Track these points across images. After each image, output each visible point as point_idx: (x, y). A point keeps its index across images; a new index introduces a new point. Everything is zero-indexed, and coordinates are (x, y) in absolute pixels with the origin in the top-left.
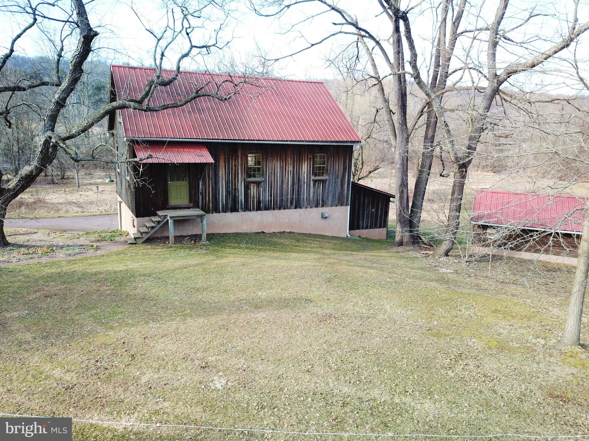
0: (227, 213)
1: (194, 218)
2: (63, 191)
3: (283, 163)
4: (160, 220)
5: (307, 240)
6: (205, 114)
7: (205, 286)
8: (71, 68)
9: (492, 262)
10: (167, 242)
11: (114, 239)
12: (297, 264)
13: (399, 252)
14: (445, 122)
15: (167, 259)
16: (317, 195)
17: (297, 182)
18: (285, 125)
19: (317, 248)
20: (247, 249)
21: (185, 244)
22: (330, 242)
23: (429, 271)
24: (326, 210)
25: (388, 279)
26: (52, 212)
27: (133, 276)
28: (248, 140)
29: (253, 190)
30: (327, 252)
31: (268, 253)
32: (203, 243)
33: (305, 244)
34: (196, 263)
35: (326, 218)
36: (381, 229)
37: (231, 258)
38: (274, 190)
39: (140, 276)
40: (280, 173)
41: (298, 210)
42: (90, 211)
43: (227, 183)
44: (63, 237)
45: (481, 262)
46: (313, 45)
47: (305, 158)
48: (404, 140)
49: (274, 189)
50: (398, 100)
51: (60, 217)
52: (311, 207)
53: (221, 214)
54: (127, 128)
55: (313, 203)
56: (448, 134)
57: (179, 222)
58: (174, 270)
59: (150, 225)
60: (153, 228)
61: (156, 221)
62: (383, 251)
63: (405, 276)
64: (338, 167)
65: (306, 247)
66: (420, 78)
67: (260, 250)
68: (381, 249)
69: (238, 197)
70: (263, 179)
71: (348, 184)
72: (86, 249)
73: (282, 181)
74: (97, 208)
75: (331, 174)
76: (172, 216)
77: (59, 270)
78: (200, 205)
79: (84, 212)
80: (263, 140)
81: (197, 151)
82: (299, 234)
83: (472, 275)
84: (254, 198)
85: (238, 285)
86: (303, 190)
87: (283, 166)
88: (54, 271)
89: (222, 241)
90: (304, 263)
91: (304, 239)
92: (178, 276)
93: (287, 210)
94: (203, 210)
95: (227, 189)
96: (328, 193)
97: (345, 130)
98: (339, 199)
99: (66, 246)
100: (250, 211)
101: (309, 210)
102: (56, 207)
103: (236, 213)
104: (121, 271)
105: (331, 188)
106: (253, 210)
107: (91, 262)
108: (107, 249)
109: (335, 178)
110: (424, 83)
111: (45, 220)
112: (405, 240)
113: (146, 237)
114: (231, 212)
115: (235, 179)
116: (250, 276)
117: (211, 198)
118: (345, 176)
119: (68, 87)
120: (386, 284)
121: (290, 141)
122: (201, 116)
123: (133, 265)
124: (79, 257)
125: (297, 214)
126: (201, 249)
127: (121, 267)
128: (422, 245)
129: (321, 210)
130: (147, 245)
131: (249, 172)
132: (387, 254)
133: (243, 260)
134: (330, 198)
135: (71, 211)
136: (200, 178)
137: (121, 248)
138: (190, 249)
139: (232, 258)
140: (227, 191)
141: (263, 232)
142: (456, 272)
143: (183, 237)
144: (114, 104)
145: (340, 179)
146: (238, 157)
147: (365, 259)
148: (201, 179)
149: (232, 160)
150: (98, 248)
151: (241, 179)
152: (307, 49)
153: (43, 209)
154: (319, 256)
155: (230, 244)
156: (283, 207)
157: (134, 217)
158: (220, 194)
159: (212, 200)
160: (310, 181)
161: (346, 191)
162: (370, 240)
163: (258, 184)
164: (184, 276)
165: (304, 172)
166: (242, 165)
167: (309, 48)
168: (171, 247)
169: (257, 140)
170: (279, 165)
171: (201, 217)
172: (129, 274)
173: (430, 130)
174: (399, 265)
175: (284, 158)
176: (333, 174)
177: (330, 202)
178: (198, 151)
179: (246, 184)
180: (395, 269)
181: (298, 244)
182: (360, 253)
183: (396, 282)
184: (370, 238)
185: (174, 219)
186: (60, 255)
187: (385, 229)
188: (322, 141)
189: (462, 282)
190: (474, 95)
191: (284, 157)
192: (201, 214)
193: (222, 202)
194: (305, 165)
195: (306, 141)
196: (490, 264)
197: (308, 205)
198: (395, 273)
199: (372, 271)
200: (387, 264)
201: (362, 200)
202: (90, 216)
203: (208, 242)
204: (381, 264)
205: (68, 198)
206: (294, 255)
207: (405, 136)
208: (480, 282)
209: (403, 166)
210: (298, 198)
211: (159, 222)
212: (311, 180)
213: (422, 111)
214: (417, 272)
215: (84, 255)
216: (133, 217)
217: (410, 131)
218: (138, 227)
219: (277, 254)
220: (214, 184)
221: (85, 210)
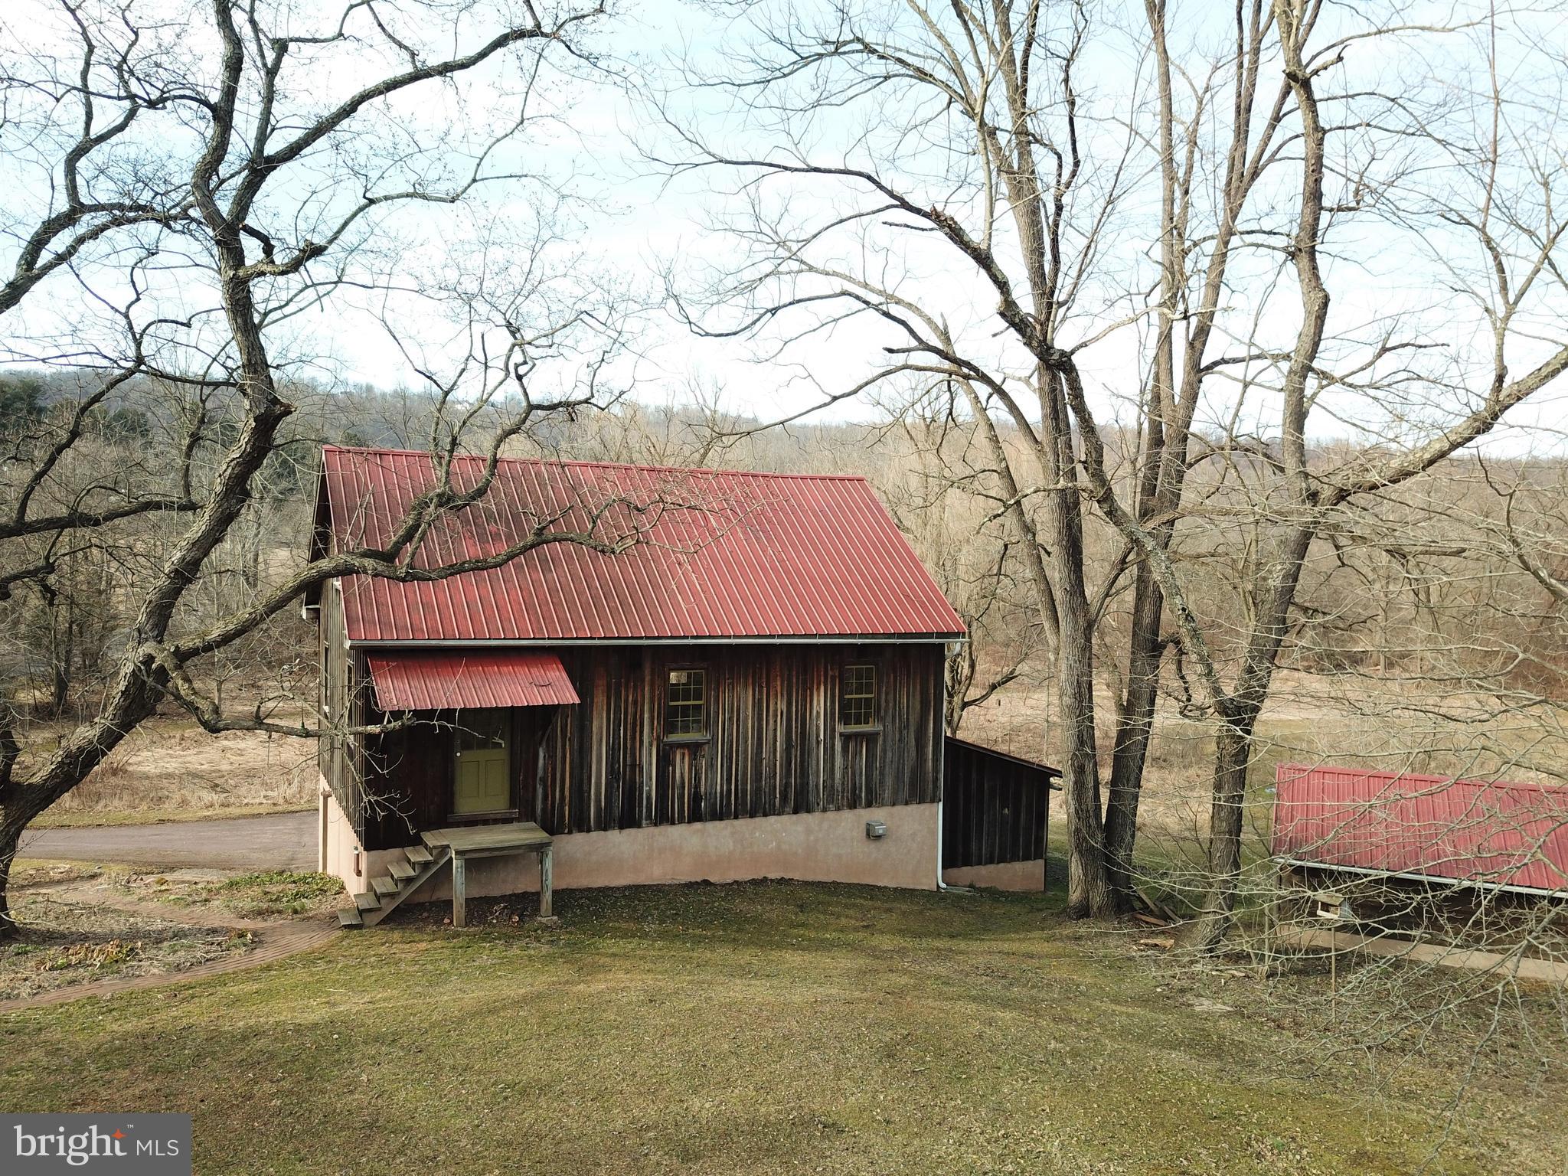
0: (609, 833)
1: (521, 851)
2: (177, 740)
3: (761, 692)
4: (431, 858)
5: (829, 904)
6: (560, 570)
7: (545, 1077)
8: (218, 489)
9: (1338, 975)
10: (446, 921)
11: (303, 907)
12: (799, 995)
13: (1080, 938)
14: (1184, 610)
15: (443, 976)
16: (854, 774)
17: (799, 741)
18: (766, 595)
19: (856, 929)
20: (662, 939)
21: (494, 926)
22: (889, 910)
23: (1164, 1009)
24: (879, 816)
25: (1053, 1045)
26: (144, 806)
27: (347, 1042)
28: (672, 637)
29: (681, 766)
30: (885, 947)
31: (723, 953)
32: (544, 920)
33: (822, 917)
34: (523, 991)
35: (879, 837)
36: (1029, 864)
37: (618, 977)
38: (737, 765)
39: (366, 1043)
40: (753, 718)
41: (804, 816)
42: (246, 801)
43: (612, 751)
44: (165, 895)
45: (1308, 974)
46: (835, 398)
47: (819, 676)
48: (1080, 634)
49: (737, 760)
50: (1060, 533)
51: (162, 821)
52: (838, 809)
53: (594, 834)
54: (354, 615)
55: (843, 797)
56: (1195, 641)
57: (479, 863)
58: (461, 1021)
59: (403, 875)
60: (409, 881)
61: (419, 863)
62: (1036, 934)
63: (1098, 1030)
64: (908, 700)
65: (825, 928)
66: (1113, 501)
67: (698, 941)
68: (1028, 927)
69: (641, 788)
70: (709, 737)
71: (936, 744)
72: (224, 947)
73: (760, 739)
74: (263, 793)
75: (889, 718)
76: (461, 848)
77: (144, 1024)
78: (539, 811)
79: (228, 806)
80: (710, 637)
81: (534, 670)
82: (806, 883)
83: (1287, 1022)
84: (683, 788)
85: (634, 1075)
86: (814, 762)
87: (760, 700)
88: (128, 1027)
89: (595, 913)
90: (820, 991)
91: (820, 903)
92: (471, 1042)
93: (772, 819)
94: (544, 828)
95: (612, 767)
96: (883, 768)
97: (922, 604)
98: (913, 784)
99: (170, 934)
100: (673, 823)
101: (831, 815)
102: (153, 790)
103: (633, 831)
104: (316, 1025)
105: (889, 754)
106: (681, 821)
107: (235, 989)
108: (284, 942)
109: (900, 728)
110: (1125, 514)
111: (124, 831)
112: (1097, 899)
113: (389, 907)
114: (621, 827)
115: (633, 738)
116: (668, 1041)
117: (567, 793)
118: (927, 720)
119: (206, 535)
120: (1047, 1062)
121: (780, 636)
122: (549, 576)
123: (351, 1004)
124: (203, 973)
125: (800, 828)
126: (538, 939)
127: (315, 1012)
128: (1144, 918)
129: (865, 815)
130: (392, 929)
131: (671, 720)
132: (1046, 948)
133: (649, 979)
134: (889, 781)
135: (193, 803)
136: (541, 741)
137: (319, 940)
138: (509, 939)
139: (621, 975)
140: (612, 772)
141: (706, 882)
142: (1238, 1012)
143: (489, 901)
144: (324, 564)
145: (912, 729)
146: (643, 681)
147: (989, 972)
148: (544, 743)
149: (627, 692)
150: (257, 940)
151: (649, 737)
152: (820, 407)
153: (121, 799)
154: (862, 962)
155: (617, 924)
156: (761, 811)
157: (361, 848)
158: (593, 781)
159: (570, 797)
160: (833, 738)
161: (930, 763)
162: (1002, 893)
163: (694, 748)
164: (486, 1041)
165: (818, 713)
166: (652, 702)
167: (825, 405)
168: (457, 935)
169: (693, 637)
170: (750, 699)
171: (540, 848)
172: (336, 1036)
173: (1147, 607)
174: (1083, 988)
175: (764, 680)
176: (894, 717)
177: (887, 794)
178: (538, 673)
179: (664, 750)
180: (1072, 1007)
181: (802, 917)
182: (974, 946)
183: (1075, 1054)
184: (1001, 888)
185: (467, 856)
186: (152, 969)
187: (1041, 862)
188: (862, 636)
189: (1259, 1049)
190: (1254, 538)
191: (764, 676)
192: (538, 841)
193: (598, 800)
194: (819, 695)
195: (822, 636)
196: (1333, 981)
197: (828, 803)
198: (1071, 1021)
199: (1008, 1015)
200: (1049, 985)
201: (974, 786)
202: (244, 817)
203: (555, 918)
204: (1033, 987)
205: (188, 759)
206: (793, 958)
207: (1082, 622)
208: (1309, 1047)
209: (1081, 701)
210: (802, 785)
211: (426, 865)
212: (837, 735)
213: (1123, 561)
214: (1133, 1015)
215: (219, 968)
216: (356, 848)
217: (1093, 610)
218: (370, 876)
219: (746, 956)
220: (576, 754)
221: (232, 800)
